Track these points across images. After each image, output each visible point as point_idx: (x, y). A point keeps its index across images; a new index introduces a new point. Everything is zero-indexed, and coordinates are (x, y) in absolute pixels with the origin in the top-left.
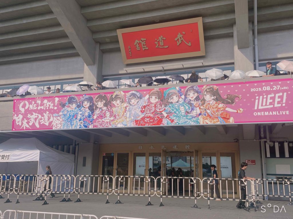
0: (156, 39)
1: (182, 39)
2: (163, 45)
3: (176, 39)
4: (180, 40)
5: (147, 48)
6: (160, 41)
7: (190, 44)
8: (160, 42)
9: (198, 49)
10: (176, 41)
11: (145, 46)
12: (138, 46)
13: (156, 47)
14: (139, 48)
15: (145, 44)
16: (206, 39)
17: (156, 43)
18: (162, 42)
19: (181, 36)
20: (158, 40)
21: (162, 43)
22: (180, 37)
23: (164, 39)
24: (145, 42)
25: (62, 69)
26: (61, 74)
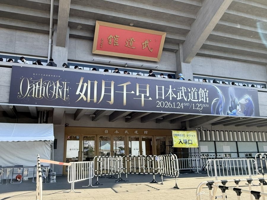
0: (128, 39)
1: (148, 45)
2: (131, 45)
4: (146, 45)
5: (118, 45)
6: (131, 41)
7: (151, 51)
8: (130, 43)
9: (156, 56)
10: (143, 45)
11: (117, 43)
12: (110, 40)
13: (126, 46)
14: (111, 42)
15: (117, 40)
16: (164, 49)
17: (127, 42)
18: (132, 43)
19: (148, 42)
20: (129, 41)
23: (135, 41)
24: (117, 39)
25: (17, 42)
26: (16, 48)
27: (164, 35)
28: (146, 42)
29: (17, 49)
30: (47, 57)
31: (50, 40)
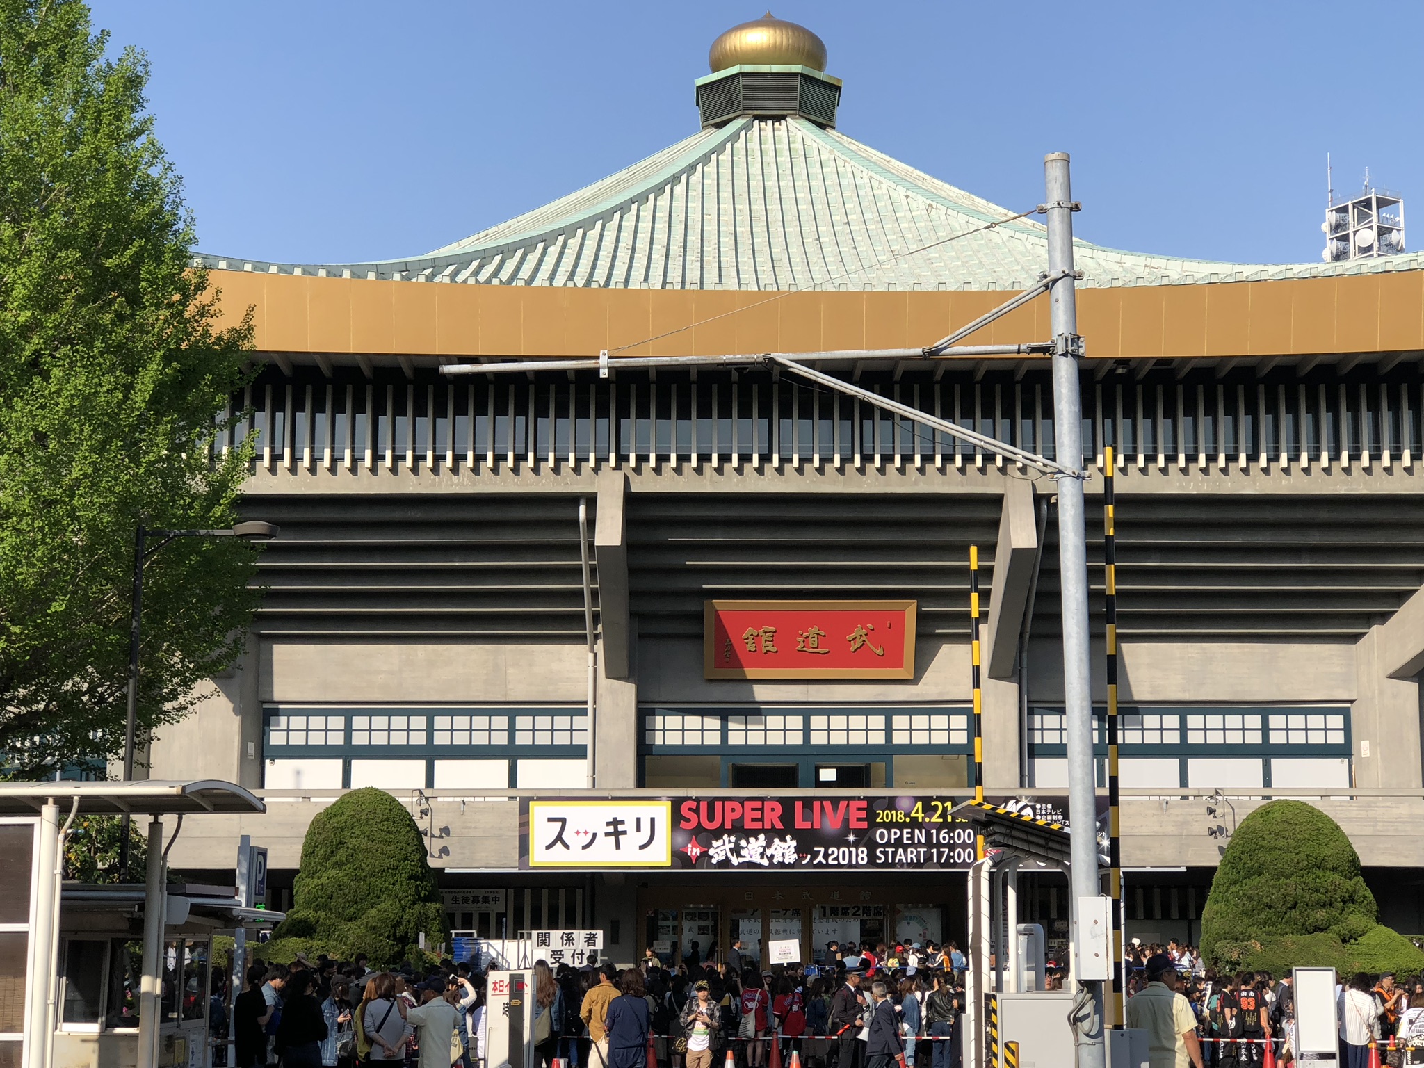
0: (800, 632)
1: (864, 638)
2: (815, 646)
3: (849, 637)
4: (858, 641)
5: (774, 649)
6: (811, 636)
7: (880, 652)
8: (810, 640)
9: (899, 664)
10: (850, 641)
11: (770, 644)
12: (750, 641)
13: (799, 648)
14: (754, 645)
15: (770, 639)
17: (801, 639)
18: (816, 639)
19: (864, 633)
20: (805, 635)
21: (813, 642)
22: (861, 636)
23: (822, 633)
24: (771, 634)
25: (511, 671)
26: (509, 687)
27: (910, 609)
28: (859, 631)
29: (511, 689)
30: (585, 703)
31: (591, 656)
